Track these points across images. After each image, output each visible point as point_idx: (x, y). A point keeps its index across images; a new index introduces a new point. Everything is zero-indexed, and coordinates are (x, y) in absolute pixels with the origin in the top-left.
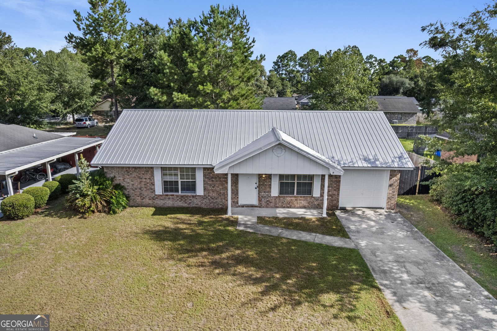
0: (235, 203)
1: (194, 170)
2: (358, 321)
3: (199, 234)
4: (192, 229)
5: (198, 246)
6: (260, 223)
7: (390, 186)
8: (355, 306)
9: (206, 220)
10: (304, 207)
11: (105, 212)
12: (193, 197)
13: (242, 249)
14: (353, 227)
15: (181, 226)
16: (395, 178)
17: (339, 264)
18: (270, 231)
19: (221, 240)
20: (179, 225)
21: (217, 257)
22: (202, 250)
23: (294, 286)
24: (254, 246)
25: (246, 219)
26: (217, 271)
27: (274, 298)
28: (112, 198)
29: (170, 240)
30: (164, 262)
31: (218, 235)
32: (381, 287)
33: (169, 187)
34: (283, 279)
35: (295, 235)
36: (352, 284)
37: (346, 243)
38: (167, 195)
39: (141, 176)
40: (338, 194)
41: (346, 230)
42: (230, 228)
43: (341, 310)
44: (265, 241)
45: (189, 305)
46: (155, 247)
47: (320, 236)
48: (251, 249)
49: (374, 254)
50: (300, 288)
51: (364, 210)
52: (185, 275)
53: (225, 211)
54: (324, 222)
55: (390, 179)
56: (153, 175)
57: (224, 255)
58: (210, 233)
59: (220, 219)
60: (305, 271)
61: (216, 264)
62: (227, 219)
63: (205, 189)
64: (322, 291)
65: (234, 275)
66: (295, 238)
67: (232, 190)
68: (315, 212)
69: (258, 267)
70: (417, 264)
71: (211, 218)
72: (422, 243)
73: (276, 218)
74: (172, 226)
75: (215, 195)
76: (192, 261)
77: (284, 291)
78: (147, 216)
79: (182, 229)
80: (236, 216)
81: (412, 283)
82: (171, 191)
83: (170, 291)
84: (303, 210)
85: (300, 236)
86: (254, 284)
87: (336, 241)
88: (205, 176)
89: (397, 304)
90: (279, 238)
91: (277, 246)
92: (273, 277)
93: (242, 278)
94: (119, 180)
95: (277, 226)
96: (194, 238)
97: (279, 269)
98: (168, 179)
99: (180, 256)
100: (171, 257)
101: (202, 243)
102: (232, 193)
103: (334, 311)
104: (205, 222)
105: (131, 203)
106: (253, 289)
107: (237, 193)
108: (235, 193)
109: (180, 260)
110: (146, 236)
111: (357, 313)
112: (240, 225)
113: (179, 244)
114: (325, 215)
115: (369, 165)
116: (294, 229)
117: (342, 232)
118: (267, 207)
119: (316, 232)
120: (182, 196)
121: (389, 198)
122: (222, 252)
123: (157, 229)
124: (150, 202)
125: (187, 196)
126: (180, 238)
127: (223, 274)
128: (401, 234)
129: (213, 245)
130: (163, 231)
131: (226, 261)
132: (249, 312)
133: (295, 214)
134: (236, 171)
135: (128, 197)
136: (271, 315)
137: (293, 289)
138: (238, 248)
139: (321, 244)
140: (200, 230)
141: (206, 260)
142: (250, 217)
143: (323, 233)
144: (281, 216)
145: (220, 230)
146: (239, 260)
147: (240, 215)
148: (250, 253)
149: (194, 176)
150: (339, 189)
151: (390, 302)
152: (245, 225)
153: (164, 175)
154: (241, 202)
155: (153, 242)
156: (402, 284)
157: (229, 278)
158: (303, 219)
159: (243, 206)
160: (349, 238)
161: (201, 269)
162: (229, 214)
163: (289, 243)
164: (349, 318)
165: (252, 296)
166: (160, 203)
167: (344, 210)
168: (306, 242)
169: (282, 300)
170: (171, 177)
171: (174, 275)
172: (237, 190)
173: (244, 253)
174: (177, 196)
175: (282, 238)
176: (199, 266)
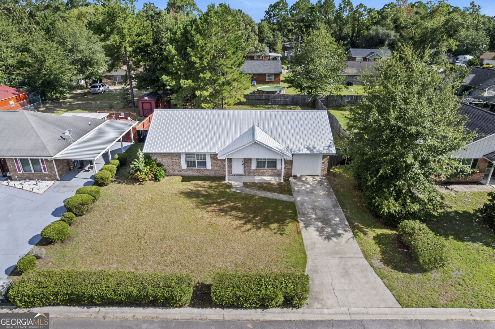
0: (230, 173)
1: (205, 155)
2: (284, 235)
3: (210, 194)
4: (206, 191)
5: (211, 201)
6: (244, 186)
7: (323, 163)
8: (284, 229)
9: (213, 185)
10: (271, 176)
11: (153, 180)
12: (205, 170)
13: (234, 202)
14: (296, 189)
15: (200, 189)
16: (326, 159)
17: (283, 210)
18: (250, 192)
19: (223, 197)
20: (198, 189)
21: (221, 207)
22: (213, 203)
23: (258, 220)
24: (241, 201)
25: (236, 184)
26: (222, 214)
27: (249, 226)
28: (156, 172)
29: (196, 198)
30: (195, 210)
31: (222, 194)
32: (299, 221)
33: (190, 164)
34: (254, 218)
35: (263, 194)
36: (286, 220)
37: (289, 198)
38: (189, 169)
39: (173, 158)
40: (292, 168)
41: (292, 190)
42: (227, 190)
43: (278, 231)
44: (247, 198)
45: (210, 229)
46: (188, 202)
47: (277, 194)
48: (239, 202)
49: (302, 205)
50: (261, 221)
51: (307, 177)
52: (206, 216)
53: (223, 178)
54: (281, 186)
55: (323, 159)
56: (180, 158)
57: (225, 206)
58: (217, 193)
59: (221, 184)
60: (265, 213)
61: (221, 210)
62: (226, 184)
63: (212, 166)
64: (272, 223)
65: (230, 216)
66: (263, 196)
67: (228, 166)
68: (277, 179)
69: (242, 211)
70: (322, 210)
71: (216, 183)
72: (331, 198)
73: (254, 183)
74: (195, 189)
75: (218, 169)
76: (209, 209)
77: (253, 223)
78: (179, 182)
79: (201, 191)
80: (230, 182)
81: (315, 219)
82: (191, 166)
83: (200, 224)
84: (270, 177)
85: (266, 194)
86: (240, 220)
87: (284, 197)
88: (211, 158)
89: (304, 228)
90: (254, 196)
91: (253, 200)
92: (249, 216)
93: (234, 217)
94: (159, 160)
95: (254, 189)
96: (208, 196)
97: (253, 213)
98: (189, 159)
99: (203, 207)
100: (197, 207)
101: (212, 199)
102: (228, 168)
103: (275, 231)
104: (213, 186)
105: (167, 174)
106: (239, 222)
107: (231, 168)
108: (230, 167)
109: (203, 209)
110: (182, 195)
111: (285, 232)
112: (233, 188)
113: (201, 200)
114: (282, 181)
115: (309, 152)
116: (263, 190)
117: (289, 192)
118: (249, 176)
119: (275, 192)
120: (198, 170)
121: (322, 170)
122: (224, 204)
123: (186, 191)
124: (179, 173)
125: (201, 170)
126: (201, 196)
127: (225, 215)
128: (322, 193)
129: (219, 200)
130: (190, 192)
131: (226, 209)
132: (237, 232)
133: (264, 180)
134: (230, 157)
135: (165, 171)
136: (246, 233)
137: (258, 222)
138: (232, 202)
139: (276, 199)
140: (211, 191)
141: (216, 209)
142: (239, 183)
143: (279, 193)
144: (256, 182)
145: (222, 191)
146: (233, 208)
147: (233, 181)
148: (238, 204)
149: (205, 158)
150: (292, 165)
151: (301, 227)
152: (236, 188)
153: (187, 157)
154: (233, 173)
155: (186, 199)
156: (310, 220)
157: (228, 217)
158: (270, 183)
159: (235, 175)
160: (292, 195)
161: (214, 213)
162: (226, 181)
163: (259, 198)
164: (281, 234)
165: (238, 225)
166: (185, 174)
167: (295, 177)
168: (268, 198)
169: (252, 227)
170: (191, 158)
171: (201, 216)
172: (231, 166)
173: (235, 204)
174: (195, 170)
175: (255, 196)
176: (213, 211)
